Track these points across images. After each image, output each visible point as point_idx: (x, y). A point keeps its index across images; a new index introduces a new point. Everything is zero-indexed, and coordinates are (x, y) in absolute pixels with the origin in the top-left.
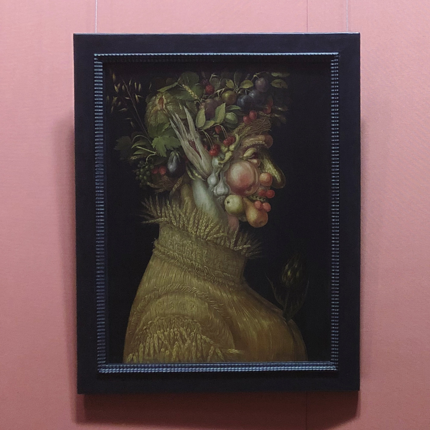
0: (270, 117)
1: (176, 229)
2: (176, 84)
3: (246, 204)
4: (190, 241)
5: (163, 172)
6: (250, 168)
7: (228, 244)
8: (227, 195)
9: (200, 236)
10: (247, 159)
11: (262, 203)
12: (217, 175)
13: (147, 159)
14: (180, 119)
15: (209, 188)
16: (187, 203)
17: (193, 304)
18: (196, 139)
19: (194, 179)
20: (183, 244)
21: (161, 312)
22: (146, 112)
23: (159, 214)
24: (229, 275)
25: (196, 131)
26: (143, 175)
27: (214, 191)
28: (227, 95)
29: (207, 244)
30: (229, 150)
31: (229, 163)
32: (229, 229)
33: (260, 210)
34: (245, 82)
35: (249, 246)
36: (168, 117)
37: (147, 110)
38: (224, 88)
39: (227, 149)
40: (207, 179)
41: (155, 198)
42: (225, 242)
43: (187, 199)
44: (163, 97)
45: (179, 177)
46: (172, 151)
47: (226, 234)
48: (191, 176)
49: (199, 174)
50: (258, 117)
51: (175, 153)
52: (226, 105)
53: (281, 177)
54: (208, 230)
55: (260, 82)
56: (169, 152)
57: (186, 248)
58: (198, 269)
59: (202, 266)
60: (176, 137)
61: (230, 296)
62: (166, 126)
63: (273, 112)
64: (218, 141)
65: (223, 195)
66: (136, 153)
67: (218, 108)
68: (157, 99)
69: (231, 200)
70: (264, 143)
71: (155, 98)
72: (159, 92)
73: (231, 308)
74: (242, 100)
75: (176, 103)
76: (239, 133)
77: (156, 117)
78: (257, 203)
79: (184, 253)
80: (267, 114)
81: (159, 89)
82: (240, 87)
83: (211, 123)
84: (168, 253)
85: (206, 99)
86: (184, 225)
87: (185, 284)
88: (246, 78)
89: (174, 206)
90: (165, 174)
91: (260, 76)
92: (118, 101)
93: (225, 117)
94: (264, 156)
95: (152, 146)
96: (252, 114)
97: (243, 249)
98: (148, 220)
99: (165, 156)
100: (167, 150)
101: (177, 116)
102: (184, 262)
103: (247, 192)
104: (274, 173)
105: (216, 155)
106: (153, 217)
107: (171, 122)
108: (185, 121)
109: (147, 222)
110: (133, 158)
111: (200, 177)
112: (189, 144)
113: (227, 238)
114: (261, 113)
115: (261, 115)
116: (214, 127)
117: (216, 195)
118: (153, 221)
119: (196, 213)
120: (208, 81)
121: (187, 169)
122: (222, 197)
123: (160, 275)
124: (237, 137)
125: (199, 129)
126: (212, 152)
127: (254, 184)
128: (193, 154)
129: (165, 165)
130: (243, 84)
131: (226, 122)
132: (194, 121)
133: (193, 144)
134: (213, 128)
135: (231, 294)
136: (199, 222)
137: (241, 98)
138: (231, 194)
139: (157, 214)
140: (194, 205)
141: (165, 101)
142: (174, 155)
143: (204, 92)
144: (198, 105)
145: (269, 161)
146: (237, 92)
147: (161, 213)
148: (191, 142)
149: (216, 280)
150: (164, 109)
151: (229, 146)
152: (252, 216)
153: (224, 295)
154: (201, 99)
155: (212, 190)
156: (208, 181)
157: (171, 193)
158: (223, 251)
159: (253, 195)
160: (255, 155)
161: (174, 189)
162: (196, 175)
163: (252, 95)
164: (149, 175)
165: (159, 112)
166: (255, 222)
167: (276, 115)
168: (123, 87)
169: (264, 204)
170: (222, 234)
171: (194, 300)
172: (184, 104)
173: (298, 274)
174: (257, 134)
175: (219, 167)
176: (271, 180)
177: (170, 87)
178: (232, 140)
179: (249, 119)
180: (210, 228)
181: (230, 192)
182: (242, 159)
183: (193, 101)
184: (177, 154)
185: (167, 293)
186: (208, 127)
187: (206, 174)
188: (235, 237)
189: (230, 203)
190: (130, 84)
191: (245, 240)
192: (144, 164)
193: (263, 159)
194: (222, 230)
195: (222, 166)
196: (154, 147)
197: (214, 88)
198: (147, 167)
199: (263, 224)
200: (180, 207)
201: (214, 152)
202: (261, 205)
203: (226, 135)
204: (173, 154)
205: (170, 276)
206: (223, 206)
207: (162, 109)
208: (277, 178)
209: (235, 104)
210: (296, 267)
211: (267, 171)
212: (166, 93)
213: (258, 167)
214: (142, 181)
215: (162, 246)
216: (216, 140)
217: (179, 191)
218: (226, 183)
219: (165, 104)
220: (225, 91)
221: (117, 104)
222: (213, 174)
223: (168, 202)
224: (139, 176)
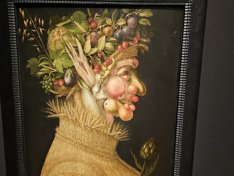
0: (137, 46)
1: (71, 121)
2: (69, 21)
3: (118, 105)
4: (81, 129)
5: (61, 83)
6: (122, 81)
7: (106, 131)
8: (105, 100)
9: (87, 126)
10: (120, 76)
11: (130, 105)
12: (99, 86)
13: (50, 74)
14: (73, 46)
15: (93, 94)
16: (78, 104)
17: (82, 167)
18: (84, 61)
19: (83, 88)
20: (76, 131)
21: (61, 172)
22: (47, 41)
23: (59, 111)
24: (106, 150)
25: (84, 55)
26: (48, 85)
27: (97, 97)
28: (106, 30)
29: (92, 131)
30: (107, 69)
31: (108, 78)
32: (107, 122)
33: (128, 109)
34: (120, 20)
35: (120, 132)
36: (64, 45)
37: (49, 40)
38: (104, 24)
39: (106, 68)
40: (92, 88)
41: (56, 101)
42: (104, 129)
43: (78, 101)
44: (60, 30)
45: (72, 87)
46: (68, 69)
47: (105, 125)
48: (81, 86)
49: (87, 85)
50: (128, 46)
51: (69, 70)
52: (106, 37)
53: (143, 88)
54: (92, 122)
55: (131, 21)
56: (65, 69)
57: (78, 133)
58: (86, 147)
59: (89, 144)
60: (70, 59)
61: (106, 163)
62: (63, 52)
63: (139, 42)
64: (100, 62)
65: (103, 99)
66: (42, 70)
67: (100, 39)
68: (56, 31)
69: (108, 103)
70: (132, 65)
71: (54, 31)
72: (57, 26)
73: (108, 170)
74: (117, 34)
75: (69, 34)
76: (114, 57)
77: (55, 45)
78: (126, 105)
79: (77, 136)
80: (135, 44)
81: (57, 24)
83: (95, 50)
84: (65, 136)
85: (91, 32)
86: (76, 118)
87: (77, 155)
88: (121, 18)
89: (69, 106)
90: (63, 85)
91: (131, 16)
92: (27, 32)
93: (105, 46)
94: (132, 73)
95: (53, 66)
96: (124, 44)
97: (116, 134)
98: (52, 115)
99: (62, 72)
100: (64, 68)
101: (70, 44)
102: (76, 142)
103: (119, 98)
104: (138, 85)
105: (98, 72)
106: (55, 113)
107: (67, 49)
108: (76, 48)
109: (51, 116)
110: (40, 73)
111: (87, 87)
112: (80, 64)
113: (105, 127)
114: (130, 43)
115: (131, 45)
116: (97, 53)
117: (98, 99)
118: (55, 115)
119: (84, 111)
120: (93, 19)
121: (78, 81)
122: (102, 101)
123: (60, 150)
124: (114, 61)
125: (86, 54)
126: (95, 70)
127: (124, 92)
128: (82, 71)
129: (63, 78)
130: (118, 22)
131: (106, 50)
132: (83, 48)
133: (82, 65)
134: (96, 53)
135: (107, 162)
136: (86, 116)
137: (117, 32)
138: (108, 99)
139: (58, 111)
140: (83, 106)
141: (61, 34)
142: (69, 72)
143: (90, 27)
144: (85, 36)
145: (135, 77)
146: (114, 28)
147: (60, 110)
148: (80, 63)
149: (98, 153)
150: (61, 39)
151: (107, 66)
152: (122, 113)
153: (103, 162)
154: (88, 32)
155: (95, 96)
156: (93, 90)
157: (67, 98)
158: (102, 136)
159: (123, 100)
160: (126, 73)
161: (69, 95)
162: (85, 85)
163: (125, 29)
164: (52, 85)
165: (57, 42)
166: (125, 118)
167: (142, 45)
168: (30, 22)
169: (131, 106)
170: (102, 125)
171: (83, 165)
172: (75, 36)
173: (152, 151)
174: (128, 58)
175: (100, 81)
176: (135, 90)
177: (65, 23)
178: (109, 63)
179: (122, 48)
180: (94, 120)
181: (108, 97)
182: (116, 75)
183: (82, 34)
184: (71, 72)
185: (65, 161)
186: (93, 52)
187: (92, 85)
188: (110, 126)
189: (108, 105)
190: (35, 20)
191: (117, 129)
192: (48, 78)
193: (131, 75)
194: (102, 122)
195: (103, 80)
196: (54, 66)
197: (97, 24)
198: (50, 80)
199: (130, 119)
200: (73, 107)
201: (97, 70)
202: (129, 107)
203: (105, 59)
204: (68, 71)
205: (67, 150)
206: (103, 106)
207: (59, 40)
208: (140, 89)
209: (112, 36)
210: (151, 146)
211: (133, 84)
212: (62, 28)
213: (127, 81)
214: (47, 89)
215: (62, 131)
216: (98, 62)
217: (72, 96)
218: (105, 91)
219: (62, 36)
220: (105, 27)
221: (27, 35)
222: (96, 85)
223: (65, 104)
224: (44, 86)
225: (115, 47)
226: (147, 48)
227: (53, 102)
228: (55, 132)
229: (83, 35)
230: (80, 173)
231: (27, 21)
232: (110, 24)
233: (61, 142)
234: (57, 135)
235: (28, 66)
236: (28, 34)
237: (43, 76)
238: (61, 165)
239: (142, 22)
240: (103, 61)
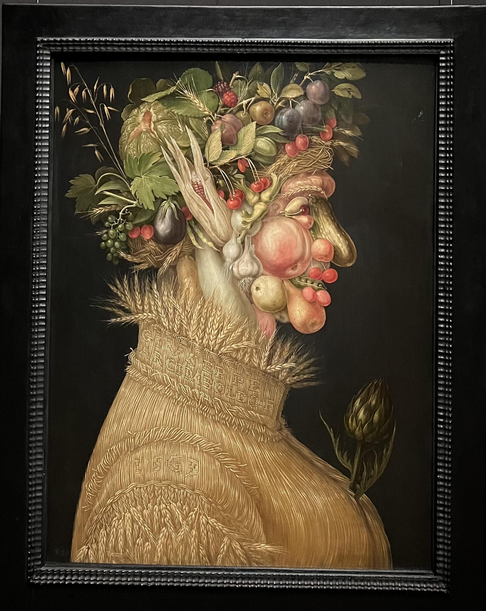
0: (331, 146)
1: (167, 333)
2: (173, 88)
3: (288, 292)
4: (192, 355)
5: (147, 235)
6: (295, 230)
7: (256, 360)
8: (255, 276)
9: (208, 347)
10: (291, 216)
11: (316, 290)
12: (240, 242)
13: (121, 213)
14: (180, 147)
15: (226, 263)
16: (188, 289)
17: (195, 462)
18: (205, 180)
19: (200, 247)
20: (179, 359)
21: (138, 474)
22: (120, 135)
23: (139, 306)
24: (258, 415)
25: (204, 168)
26: (115, 240)
27: (235, 269)
28: (258, 108)
29: (221, 360)
30: (260, 200)
31: (261, 222)
32: (258, 336)
33: (313, 302)
34: (289, 87)
35: (293, 365)
36: (159, 144)
37: (123, 132)
38: (253, 96)
39: (256, 198)
40: (222, 248)
41: (133, 281)
42: (251, 356)
43: (187, 282)
44: (151, 110)
45: (175, 244)
46: (165, 200)
47: (253, 344)
48: (195, 243)
49: (210, 239)
50: (310, 145)
51: (169, 203)
52: (256, 124)
53: (349, 246)
54: (221, 336)
55: (315, 88)
56: (158, 201)
57: (184, 366)
58: (203, 403)
59: (212, 398)
60: (172, 177)
61: (258, 451)
62: (156, 159)
63: (335, 136)
64: (242, 183)
65: (249, 276)
66: (102, 203)
67: (243, 130)
68: (142, 113)
69: (262, 286)
70: (320, 189)
71: (138, 112)
72: (144, 102)
73: (260, 472)
74: (284, 117)
75: (171, 119)
76: (277, 171)
77: (138, 143)
78: (308, 292)
79: (181, 373)
80: (326, 141)
81: (145, 97)
82: (281, 96)
83: (232, 155)
84: (152, 373)
85: (223, 115)
86: (181, 326)
87: (181, 427)
88: (291, 82)
89: (166, 293)
90: (152, 239)
91: (314, 78)
93: (255, 145)
94: (320, 211)
95: (130, 192)
96: (300, 141)
97: (283, 369)
98: (120, 316)
99: (152, 208)
100: (156, 198)
101: (174, 142)
102: (180, 390)
103: (290, 272)
104: (336, 240)
105: (238, 207)
106: (128, 312)
107: (164, 153)
108: (187, 151)
109: (118, 320)
110: (98, 211)
111: (210, 244)
112: (194, 188)
113: (254, 351)
114: (315, 139)
115: (315, 143)
116: (237, 161)
117: (238, 275)
118: (128, 318)
119: (202, 307)
120: (228, 84)
121: (189, 230)
122: (247, 280)
123: (138, 412)
124: (275, 179)
125: (211, 165)
126: (231, 203)
127: (302, 257)
128: (199, 205)
129: (152, 223)
130: (286, 92)
131: (256, 154)
132: (203, 151)
133: (199, 189)
134: (234, 162)
135: (259, 446)
136: (207, 320)
137: (282, 114)
138: (263, 274)
139: (136, 306)
140: (199, 293)
141: (154, 118)
142: (168, 207)
143: (221, 103)
144: (209, 123)
145: (329, 219)
146: (275, 104)
147: (142, 304)
148: (196, 186)
149: (235, 422)
150: (153, 130)
151: (260, 193)
152: (298, 313)
153: (249, 448)
154: (216, 115)
155: (231, 268)
156: (225, 251)
157: (161, 271)
158: (247, 373)
159: (300, 278)
160: (306, 209)
161: (165, 265)
162: (205, 240)
163: (301, 108)
164: (125, 239)
165: (143, 136)
166: (304, 324)
167: (341, 143)
168: (84, 92)
169: (319, 293)
170: (246, 343)
171: (196, 455)
172: (185, 122)
173: (376, 416)
174: (309, 174)
175: (243, 229)
176: (331, 251)
177: (163, 94)
178: (265, 184)
179: (296, 149)
180: (225, 332)
181: (262, 270)
182: (282, 215)
183: (201, 119)
184: (173, 206)
185: (148, 444)
186: (226, 161)
187: (222, 240)
188: (268, 348)
189: (262, 289)
190: (95, 88)
191: (285, 354)
192: (116, 221)
193: (317, 215)
194: (247, 335)
195: (249, 226)
196: (133, 193)
197: (237, 97)
198: (120, 226)
199: (317, 328)
200: (175, 296)
201: (236, 202)
202: (314, 295)
203: (256, 175)
204: (165, 204)
205: (156, 413)
206: (249, 294)
207: (149, 131)
208: (342, 249)
209: (273, 123)
210: (374, 403)
211: (324, 237)
212: (156, 105)
213: (310, 230)
214: (112, 249)
215: (142, 362)
216: (238, 183)
217: (173, 267)
218: (255, 256)
219: (154, 123)
220: (255, 102)
221: (73, 121)
222: (233, 240)
223: (155, 287)
224: (105, 241)
225: (279, 147)
226: (354, 149)
227: (126, 282)
228: (125, 362)
229: (205, 122)
230: (188, 480)
231: (77, 90)
232: (267, 97)
233: (140, 389)
234: (130, 371)
235: (70, 194)
236: (77, 119)
237: (103, 217)
238: (138, 454)
239: (340, 91)
240: (249, 179)
